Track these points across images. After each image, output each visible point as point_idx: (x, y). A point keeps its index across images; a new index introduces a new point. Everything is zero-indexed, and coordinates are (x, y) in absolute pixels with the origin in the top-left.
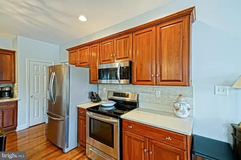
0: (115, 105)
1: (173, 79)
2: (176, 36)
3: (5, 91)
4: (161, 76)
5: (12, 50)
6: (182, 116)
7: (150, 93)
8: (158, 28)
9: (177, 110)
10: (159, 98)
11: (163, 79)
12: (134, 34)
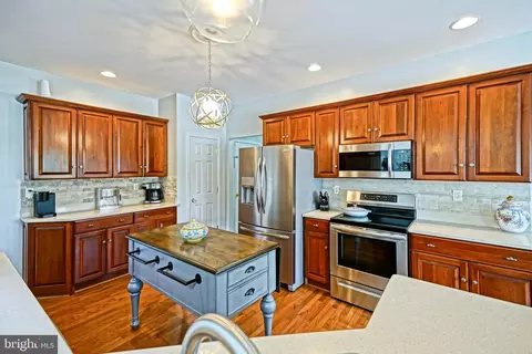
0: (369, 216)
1: (503, 170)
2: (509, 103)
3: (154, 190)
4: (478, 166)
5: (157, 116)
6: (516, 230)
7: (441, 195)
8: (472, 88)
9: (507, 220)
10: (459, 203)
11: (482, 170)
12: (419, 96)
